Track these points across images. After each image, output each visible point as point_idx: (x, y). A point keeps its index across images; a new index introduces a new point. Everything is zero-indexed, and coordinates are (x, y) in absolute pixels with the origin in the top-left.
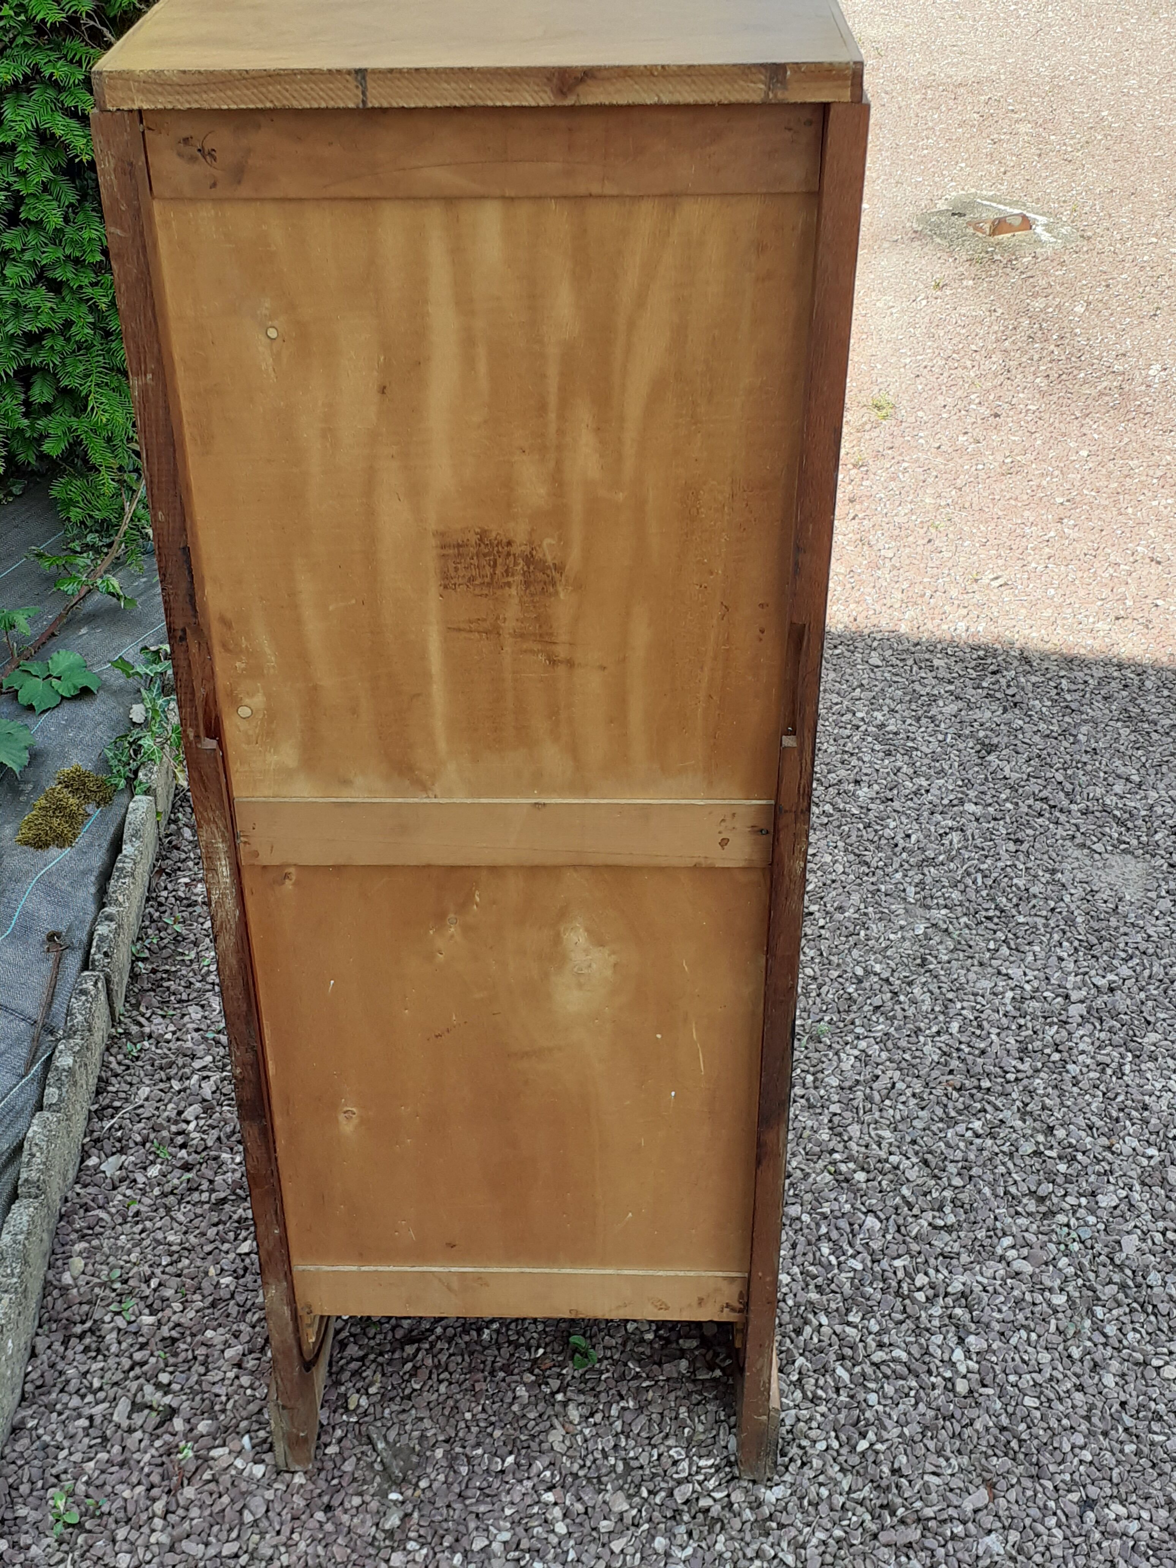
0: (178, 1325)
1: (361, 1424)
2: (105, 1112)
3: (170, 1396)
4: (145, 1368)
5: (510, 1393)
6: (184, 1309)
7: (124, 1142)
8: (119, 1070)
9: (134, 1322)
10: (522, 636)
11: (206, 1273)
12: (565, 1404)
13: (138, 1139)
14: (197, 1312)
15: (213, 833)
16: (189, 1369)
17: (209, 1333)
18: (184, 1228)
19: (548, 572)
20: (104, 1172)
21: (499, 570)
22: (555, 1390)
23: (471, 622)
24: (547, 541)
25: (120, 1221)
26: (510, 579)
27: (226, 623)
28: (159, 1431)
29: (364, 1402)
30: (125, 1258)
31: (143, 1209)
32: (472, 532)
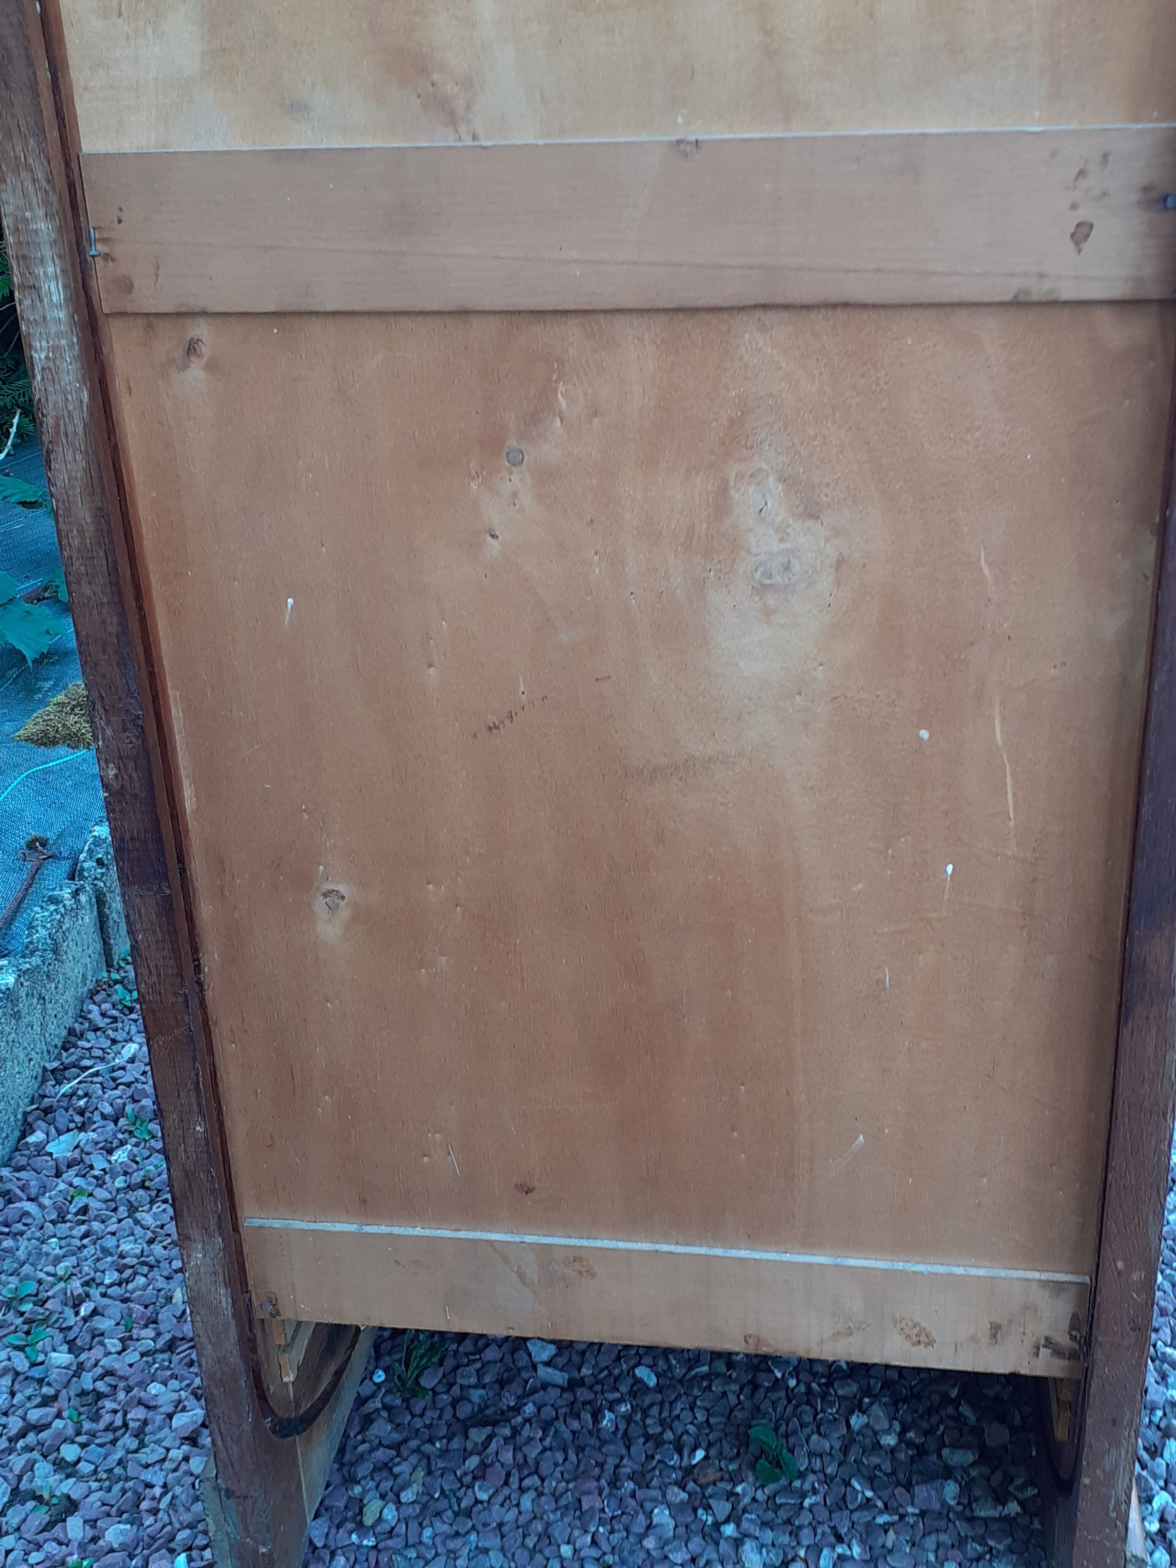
0: (110, 1373)
1: (379, 1551)
2: (67, 1073)
3: (72, 1480)
4: (44, 1435)
5: (641, 1517)
6: (124, 1350)
7: (87, 1114)
8: (101, 1022)
9: (42, 1363)
11: (169, 1299)
12: (737, 1543)
13: (108, 1109)
14: (142, 1355)
16: (114, 1442)
17: (155, 1388)
18: (150, 1235)
20: (51, 1154)
22: (721, 1518)
25: (54, 1216)
28: (40, 1538)
29: (390, 1514)
30: (50, 1269)
31: (94, 1204)
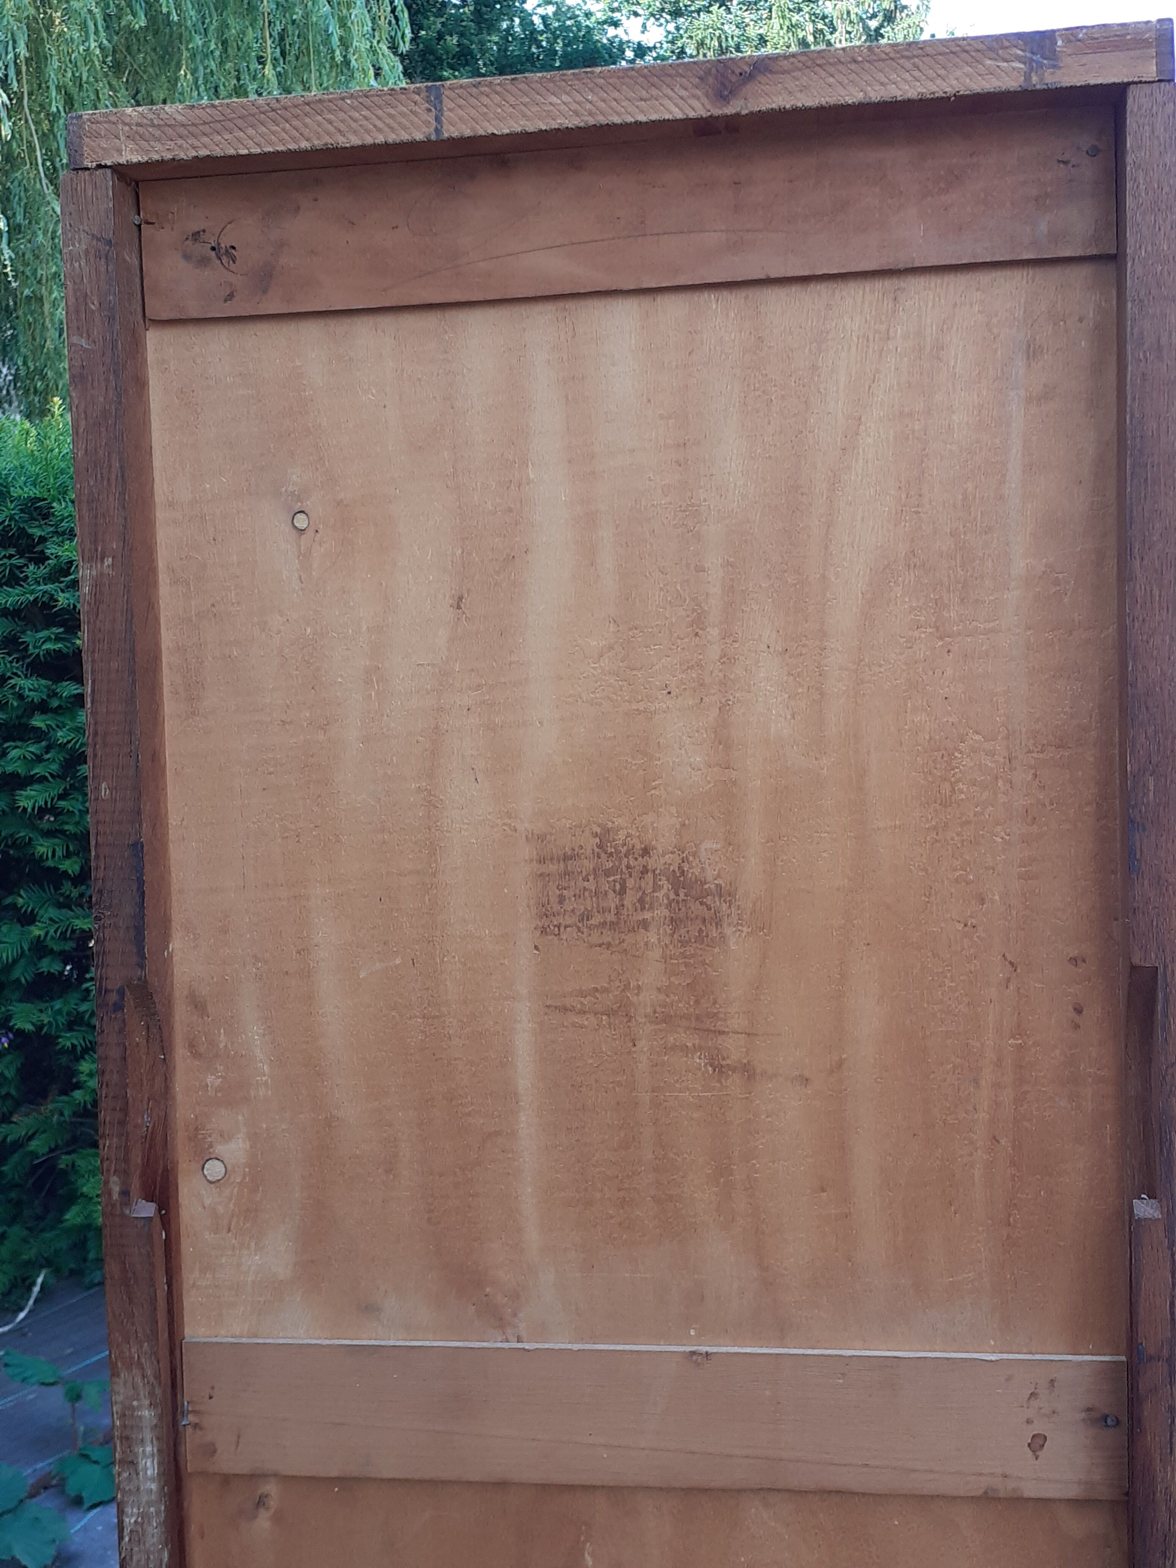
10: (667, 1019)
15: (134, 1387)
19: (709, 900)
21: (630, 898)
23: (582, 994)
24: (707, 845)
26: (647, 915)
27: (199, 1006)
32: (587, 833)
